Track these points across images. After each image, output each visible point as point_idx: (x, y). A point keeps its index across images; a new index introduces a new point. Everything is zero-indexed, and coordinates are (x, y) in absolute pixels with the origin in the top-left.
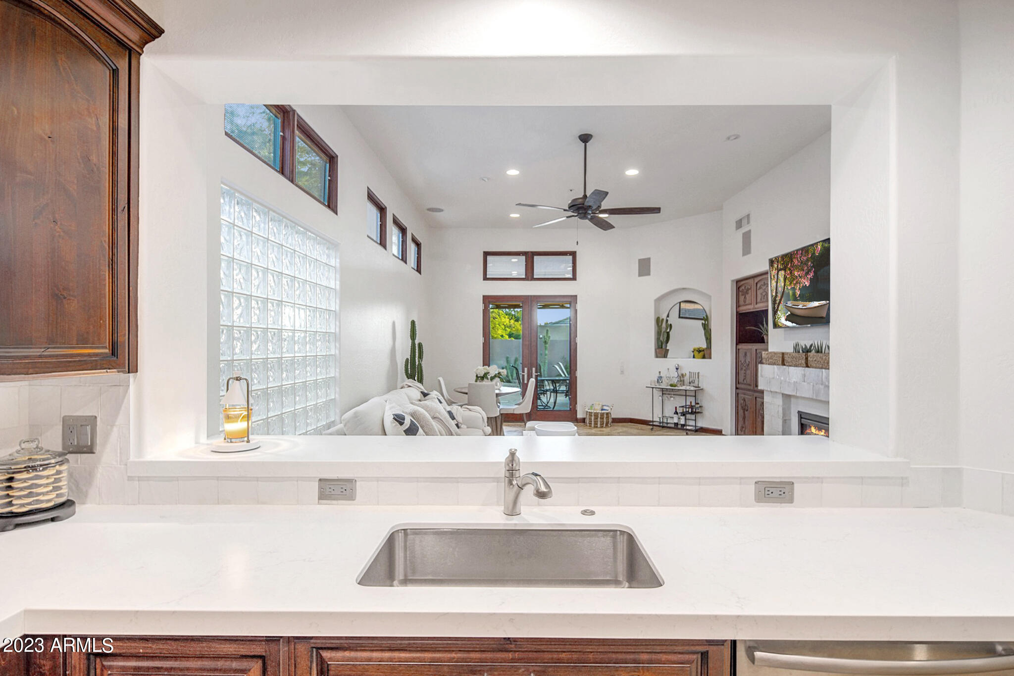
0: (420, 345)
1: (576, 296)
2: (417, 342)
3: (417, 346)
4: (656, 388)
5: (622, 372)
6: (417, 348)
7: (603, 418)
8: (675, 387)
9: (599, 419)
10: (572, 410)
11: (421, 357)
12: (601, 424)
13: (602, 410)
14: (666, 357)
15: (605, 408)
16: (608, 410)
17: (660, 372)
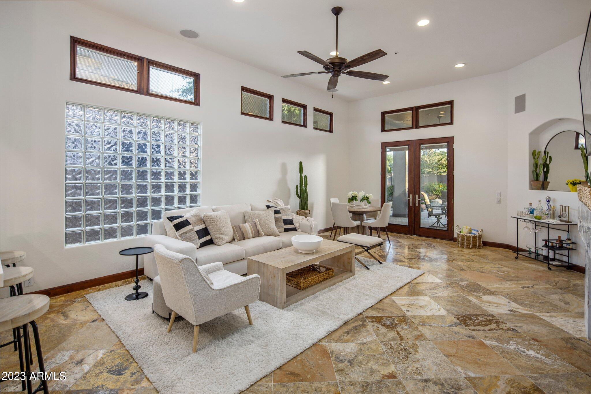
0: (306, 177)
1: (454, 137)
2: (303, 175)
3: (303, 177)
4: (520, 219)
5: (499, 202)
6: (303, 178)
7: (469, 241)
8: (540, 219)
9: (465, 241)
10: (449, 230)
11: (307, 185)
12: (467, 246)
13: (470, 233)
14: (546, 189)
15: (473, 232)
16: (475, 234)
17: (531, 204)
